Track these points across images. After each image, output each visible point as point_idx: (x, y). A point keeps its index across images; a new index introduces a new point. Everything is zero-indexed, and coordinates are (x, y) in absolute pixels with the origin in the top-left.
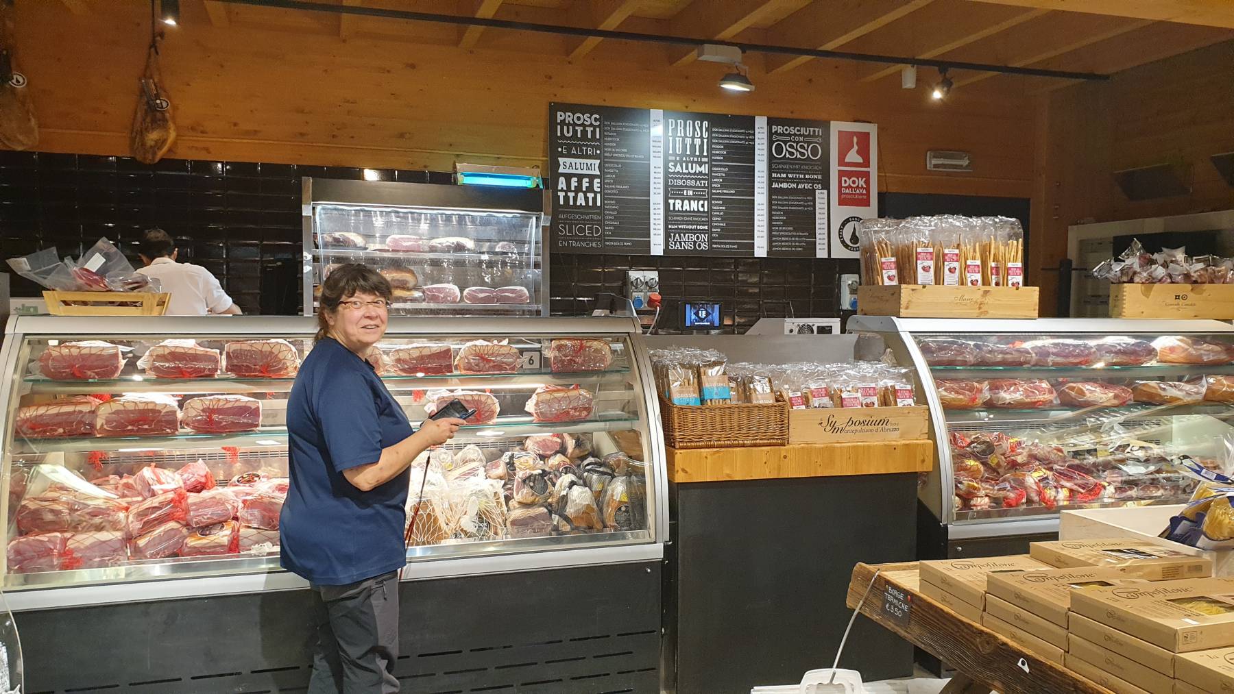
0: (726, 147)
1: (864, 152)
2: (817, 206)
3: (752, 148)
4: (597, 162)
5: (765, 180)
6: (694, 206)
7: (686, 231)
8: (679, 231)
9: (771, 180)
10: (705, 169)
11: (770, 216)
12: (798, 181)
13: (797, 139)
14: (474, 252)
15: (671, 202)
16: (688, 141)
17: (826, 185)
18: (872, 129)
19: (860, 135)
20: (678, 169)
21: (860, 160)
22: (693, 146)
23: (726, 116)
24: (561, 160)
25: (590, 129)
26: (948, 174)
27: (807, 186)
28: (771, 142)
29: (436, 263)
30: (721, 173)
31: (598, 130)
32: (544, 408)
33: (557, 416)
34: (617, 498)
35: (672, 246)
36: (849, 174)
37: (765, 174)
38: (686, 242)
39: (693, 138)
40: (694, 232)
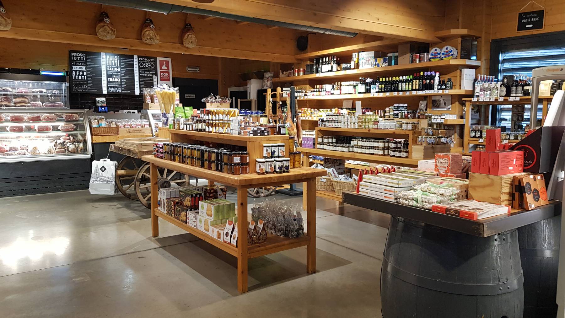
0: (125, 64)
1: (167, 66)
2: (154, 81)
3: (133, 64)
4: (85, 67)
5: (138, 73)
6: (116, 80)
7: (113, 87)
8: (112, 87)
9: (139, 73)
10: (119, 70)
11: (140, 83)
12: (148, 74)
13: (147, 62)
14: (46, 93)
15: (109, 79)
16: (113, 62)
17: (156, 75)
18: (170, 60)
19: (166, 61)
20: (111, 69)
21: (166, 68)
22: (115, 63)
23: (125, 55)
24: (73, 66)
25: (82, 58)
26: (193, 73)
27: (151, 75)
28: (139, 63)
29: (34, 96)
30: (124, 71)
31: (85, 58)
32: (63, 128)
33: (66, 130)
34: (81, 147)
35: (109, 91)
36: (163, 72)
37: (138, 71)
38: (114, 90)
39: (115, 61)
40: (116, 87)
